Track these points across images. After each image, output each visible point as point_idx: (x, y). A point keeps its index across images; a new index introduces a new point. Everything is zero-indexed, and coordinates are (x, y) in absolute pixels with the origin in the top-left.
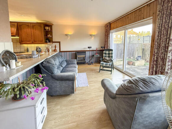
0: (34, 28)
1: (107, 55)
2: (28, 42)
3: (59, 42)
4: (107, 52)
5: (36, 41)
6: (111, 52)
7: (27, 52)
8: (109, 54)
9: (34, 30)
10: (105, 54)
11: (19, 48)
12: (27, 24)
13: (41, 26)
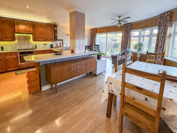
0: (46, 28)
1: (96, 49)
2: (41, 40)
3: (62, 40)
4: (96, 47)
5: (47, 39)
6: (98, 47)
7: (36, 48)
8: (97, 48)
9: (47, 29)
10: (95, 48)
11: (27, 45)
12: (40, 24)
13: (52, 27)
